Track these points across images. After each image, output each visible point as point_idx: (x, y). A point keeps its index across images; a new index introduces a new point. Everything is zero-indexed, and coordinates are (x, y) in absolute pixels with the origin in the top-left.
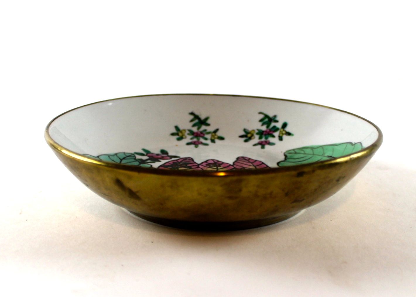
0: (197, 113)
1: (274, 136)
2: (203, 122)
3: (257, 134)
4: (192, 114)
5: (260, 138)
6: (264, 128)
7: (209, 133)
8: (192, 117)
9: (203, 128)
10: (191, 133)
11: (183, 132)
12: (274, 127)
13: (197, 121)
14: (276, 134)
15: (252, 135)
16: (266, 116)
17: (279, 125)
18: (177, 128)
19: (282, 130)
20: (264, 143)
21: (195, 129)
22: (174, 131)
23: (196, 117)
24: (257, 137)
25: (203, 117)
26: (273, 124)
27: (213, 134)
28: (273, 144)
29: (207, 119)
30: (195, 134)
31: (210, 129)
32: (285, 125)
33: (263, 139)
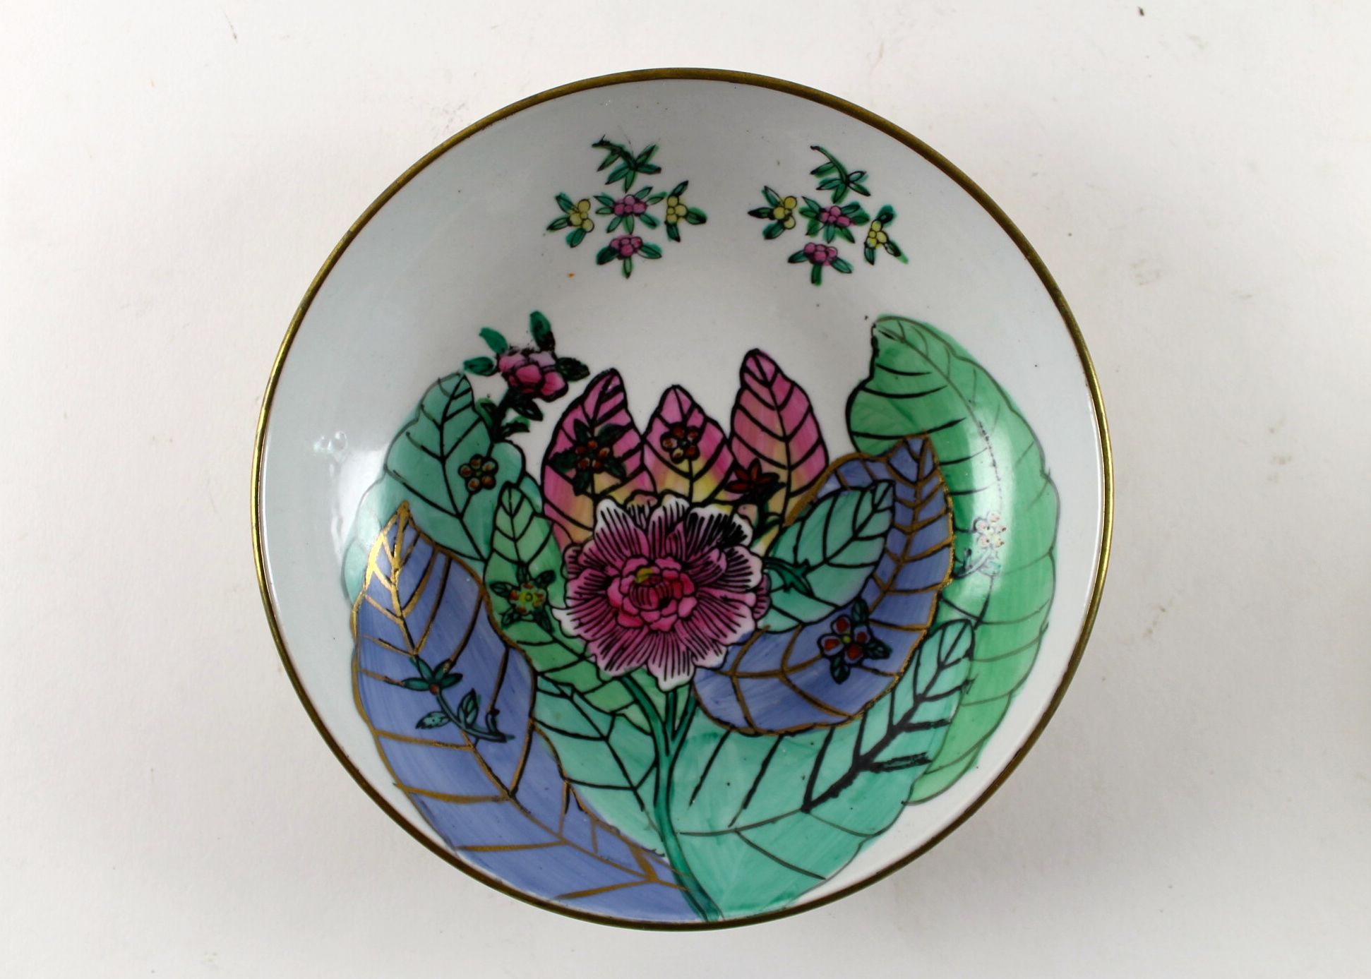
0: (616, 140)
1: (851, 239)
2: (639, 164)
3: (803, 212)
4: (603, 143)
5: (811, 231)
6: (824, 199)
7: (660, 198)
8: (603, 153)
9: (642, 180)
10: (609, 205)
11: (583, 207)
12: (856, 207)
13: (620, 162)
14: (860, 232)
15: (789, 216)
16: (835, 164)
17: (871, 207)
18: (561, 199)
19: (877, 226)
20: (821, 256)
21: (616, 191)
22: (556, 213)
23: (617, 151)
24: (803, 223)
25: (636, 150)
26: (852, 197)
27: (673, 201)
28: (844, 268)
29: (649, 152)
30: (619, 209)
31: (662, 184)
32: (886, 216)
33: (819, 239)
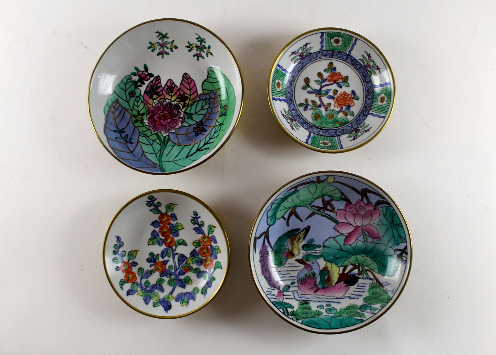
0: (160, 32)
1: (204, 52)
2: (165, 36)
3: (195, 47)
4: (157, 32)
5: (197, 50)
6: (199, 44)
7: (169, 43)
8: (158, 34)
9: (165, 40)
10: (159, 44)
11: (155, 44)
12: (204, 45)
13: (161, 36)
14: (205, 50)
15: (193, 47)
16: (200, 37)
17: (207, 46)
18: (150, 43)
19: (208, 49)
20: (199, 55)
21: (161, 42)
22: (149, 45)
23: (160, 34)
24: (195, 49)
25: (164, 34)
26: (203, 44)
27: (171, 44)
28: (203, 57)
29: (166, 34)
30: (161, 45)
31: (169, 40)
32: (209, 47)
33: (198, 52)
